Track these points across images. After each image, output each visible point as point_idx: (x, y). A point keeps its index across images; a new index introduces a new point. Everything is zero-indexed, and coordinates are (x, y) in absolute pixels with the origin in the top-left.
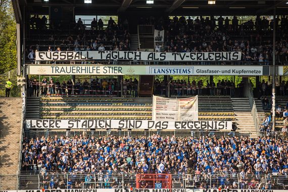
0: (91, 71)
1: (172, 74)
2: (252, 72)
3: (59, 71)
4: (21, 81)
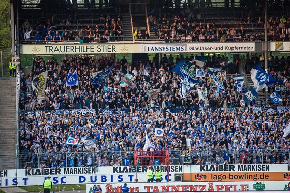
0: (85, 50)
1: (165, 52)
2: (245, 48)
3: (53, 50)
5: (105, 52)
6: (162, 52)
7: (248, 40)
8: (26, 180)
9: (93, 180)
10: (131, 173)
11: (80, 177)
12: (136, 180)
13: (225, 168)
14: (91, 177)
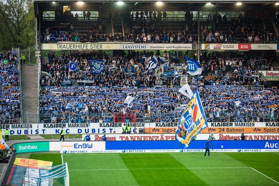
0: (82, 47)
1: (134, 49)
2: (185, 48)
3: (62, 47)
4: (38, 54)
5: (95, 49)
6: (133, 49)
7: (188, 42)
8: (44, 130)
9: (87, 131)
10: (111, 128)
11: (78, 130)
12: (114, 132)
13: (172, 125)
14: (85, 129)
